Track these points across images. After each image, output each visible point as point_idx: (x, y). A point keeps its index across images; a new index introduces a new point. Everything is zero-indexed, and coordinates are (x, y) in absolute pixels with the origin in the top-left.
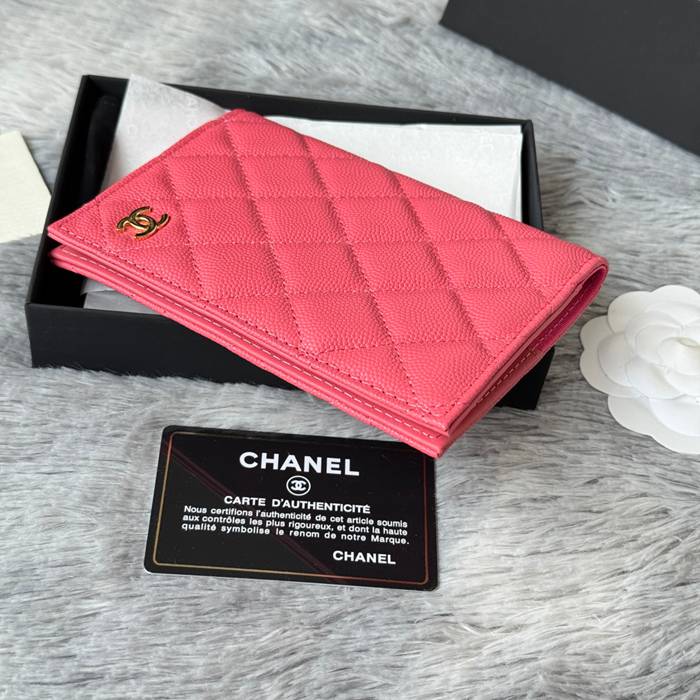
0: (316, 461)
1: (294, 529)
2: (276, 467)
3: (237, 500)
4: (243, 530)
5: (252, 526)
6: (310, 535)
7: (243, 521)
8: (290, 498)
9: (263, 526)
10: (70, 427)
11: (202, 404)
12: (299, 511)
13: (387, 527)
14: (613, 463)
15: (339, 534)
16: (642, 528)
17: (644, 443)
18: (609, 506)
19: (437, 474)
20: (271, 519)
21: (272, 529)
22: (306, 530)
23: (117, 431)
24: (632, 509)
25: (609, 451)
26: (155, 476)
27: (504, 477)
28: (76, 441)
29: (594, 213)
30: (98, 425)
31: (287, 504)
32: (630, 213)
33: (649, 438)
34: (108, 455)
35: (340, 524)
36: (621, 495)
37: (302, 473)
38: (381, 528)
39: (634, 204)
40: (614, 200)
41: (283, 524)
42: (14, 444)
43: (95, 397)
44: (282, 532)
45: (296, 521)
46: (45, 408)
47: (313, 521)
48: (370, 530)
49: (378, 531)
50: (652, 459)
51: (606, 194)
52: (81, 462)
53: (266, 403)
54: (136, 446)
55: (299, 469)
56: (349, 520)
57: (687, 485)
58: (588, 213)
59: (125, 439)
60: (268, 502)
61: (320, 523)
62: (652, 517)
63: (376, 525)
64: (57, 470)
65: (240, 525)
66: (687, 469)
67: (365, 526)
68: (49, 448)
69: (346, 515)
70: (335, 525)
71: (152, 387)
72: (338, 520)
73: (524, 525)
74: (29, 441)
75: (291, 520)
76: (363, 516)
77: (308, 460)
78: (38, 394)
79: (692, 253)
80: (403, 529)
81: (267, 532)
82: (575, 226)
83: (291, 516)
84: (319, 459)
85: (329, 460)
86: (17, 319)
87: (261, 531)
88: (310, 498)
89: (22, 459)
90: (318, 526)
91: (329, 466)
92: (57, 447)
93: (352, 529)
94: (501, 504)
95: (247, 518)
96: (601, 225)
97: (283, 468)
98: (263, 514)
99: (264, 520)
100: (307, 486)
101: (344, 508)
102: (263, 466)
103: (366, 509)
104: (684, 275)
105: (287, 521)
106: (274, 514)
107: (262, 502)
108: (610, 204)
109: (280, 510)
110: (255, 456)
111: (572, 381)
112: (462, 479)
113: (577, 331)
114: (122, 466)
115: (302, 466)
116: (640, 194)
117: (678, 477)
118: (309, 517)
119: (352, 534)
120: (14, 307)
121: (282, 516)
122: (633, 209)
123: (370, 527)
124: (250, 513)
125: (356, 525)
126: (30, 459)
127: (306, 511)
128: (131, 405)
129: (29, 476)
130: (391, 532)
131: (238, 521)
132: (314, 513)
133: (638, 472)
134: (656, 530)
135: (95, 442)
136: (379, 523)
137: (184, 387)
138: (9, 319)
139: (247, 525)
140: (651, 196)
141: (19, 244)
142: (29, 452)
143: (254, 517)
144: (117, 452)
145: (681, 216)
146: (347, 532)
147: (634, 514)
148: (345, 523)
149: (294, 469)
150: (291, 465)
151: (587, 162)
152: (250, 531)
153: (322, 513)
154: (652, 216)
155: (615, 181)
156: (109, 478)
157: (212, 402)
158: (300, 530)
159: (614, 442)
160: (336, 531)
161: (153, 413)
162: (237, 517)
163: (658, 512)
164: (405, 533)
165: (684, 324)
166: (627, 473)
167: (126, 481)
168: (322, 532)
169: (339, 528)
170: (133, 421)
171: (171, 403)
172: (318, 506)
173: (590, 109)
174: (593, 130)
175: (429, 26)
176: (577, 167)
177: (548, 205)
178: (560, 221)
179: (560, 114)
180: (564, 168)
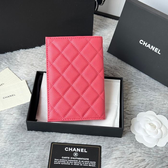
0: (79, 149)
1: (75, 164)
2: (72, 151)
3: (64, 158)
4: (65, 164)
5: (67, 163)
6: (77, 165)
7: (65, 162)
8: (74, 157)
9: (69, 163)
10: (34, 143)
11: (58, 138)
12: (76, 160)
13: (92, 163)
14: (135, 150)
15: (83, 164)
16: (139, 163)
17: (141, 145)
18: (133, 159)
19: (102, 152)
20: (70, 161)
21: (71, 163)
22: (77, 164)
23: (42, 144)
24: (138, 159)
25: (134, 147)
26: (49, 153)
27: (114, 153)
28: (35, 146)
29: (135, 95)
30: (39, 143)
31: (73, 158)
32: (142, 94)
33: (142, 144)
34: (41, 149)
35: (83, 162)
36: (136, 156)
37: (76, 152)
38: (91, 163)
39: (143, 92)
40: (140, 91)
41: (72, 162)
42: (24, 147)
43: (39, 137)
44: (72, 164)
45: (75, 162)
46: (30, 139)
47: (78, 162)
48: (89, 164)
49: (90, 164)
50: (143, 149)
51: (138, 90)
52: (36, 150)
53: (70, 138)
54: (46, 147)
55: (76, 151)
56: (85, 162)
57: (149, 154)
58: (134, 95)
59: (44, 145)
60: (70, 158)
61: (79, 162)
62: (142, 161)
63: (90, 163)
64: (32, 152)
65: (65, 163)
66: (149, 151)
67: (88, 163)
68: (30, 148)
69: (84, 161)
70: (82, 163)
71: (49, 135)
72: (83, 161)
73: (117, 163)
74: (26, 146)
75: (74, 162)
76: (87, 161)
77: (78, 149)
78: (28, 137)
79: (154, 103)
80: (95, 163)
81: (70, 164)
82: (131, 98)
83: (74, 161)
84: (80, 149)
85: (82, 149)
86: (24, 121)
87: (69, 164)
88: (78, 157)
89: (26, 150)
90: (79, 163)
91: (82, 150)
92: (32, 147)
93: (85, 163)
94: (113, 158)
95: (66, 161)
96: (136, 97)
97: (73, 151)
98: (69, 160)
99: (69, 162)
100: (77, 154)
101: (84, 159)
102: (69, 150)
103: (88, 159)
104: (152, 108)
105: (73, 162)
106: (71, 160)
107: (69, 158)
108: (139, 92)
109: (72, 159)
110: (68, 148)
111: (129, 132)
112: (106, 153)
113: (130, 121)
114: (43, 151)
115: (76, 150)
116: (145, 90)
117: (147, 153)
118: (77, 161)
119: (85, 164)
120: (24, 118)
121: (72, 161)
122: (143, 93)
123: (89, 163)
124: (67, 160)
125: (86, 163)
126: (27, 150)
127: (77, 160)
128: (45, 138)
129: (27, 153)
130: (93, 164)
131: (64, 162)
132: (78, 160)
133: (140, 151)
134: (142, 164)
135: (39, 146)
136: (90, 162)
137: (55, 134)
138: (23, 121)
139: (66, 163)
140: (147, 91)
141: (25, 104)
142: (27, 148)
143: (67, 161)
144: (43, 148)
145: (153, 95)
146: (84, 164)
147: (138, 161)
148: (84, 162)
149: (75, 151)
150: (74, 150)
151: (135, 83)
152: (66, 164)
153: (80, 160)
154: (147, 95)
155: (140, 87)
156: (41, 154)
157: (60, 138)
158: (76, 164)
159: (136, 145)
160: (82, 164)
161: (49, 140)
162: (64, 161)
163: (143, 160)
164: (95, 164)
165: (151, 119)
166: (137, 152)
167: (44, 154)
168: (80, 164)
169: (83, 163)
170: (46, 142)
171: (52, 138)
172: (79, 159)
173: (136, 70)
174: (137, 75)
175: (105, 52)
176: (133, 84)
177: (126, 93)
178: (128, 97)
179: (130, 72)
180: (130, 84)
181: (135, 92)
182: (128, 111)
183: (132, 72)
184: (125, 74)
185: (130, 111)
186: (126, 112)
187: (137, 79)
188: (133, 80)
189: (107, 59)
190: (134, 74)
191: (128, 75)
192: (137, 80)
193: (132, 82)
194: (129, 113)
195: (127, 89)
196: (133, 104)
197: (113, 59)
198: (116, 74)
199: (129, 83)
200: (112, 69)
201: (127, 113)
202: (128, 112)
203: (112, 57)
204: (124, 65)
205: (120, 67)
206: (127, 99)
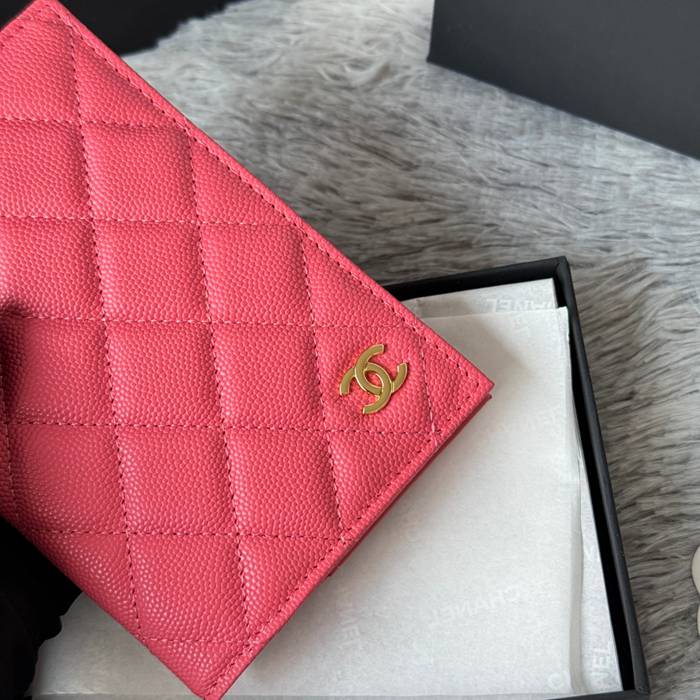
151: (662, 259)
173: (657, 156)
174: (665, 195)
175: (415, 68)
176: (649, 270)
177: (619, 345)
178: (636, 380)
179: (614, 179)
180: (631, 275)
181: (675, 331)
182: (655, 491)
183: (628, 175)
184: (586, 204)
185: (671, 488)
186: (646, 504)
187: (672, 224)
188: (645, 236)
189: (440, 116)
190: (644, 186)
191: (601, 207)
192: (677, 232)
193: (638, 256)
194: (667, 512)
195: (616, 315)
196: (685, 434)
197: (477, 106)
198: (514, 220)
199: (624, 270)
200: (484, 191)
201: (652, 512)
202: (657, 501)
203: (468, 98)
204: (562, 139)
205: (539, 159)
206: (630, 396)
